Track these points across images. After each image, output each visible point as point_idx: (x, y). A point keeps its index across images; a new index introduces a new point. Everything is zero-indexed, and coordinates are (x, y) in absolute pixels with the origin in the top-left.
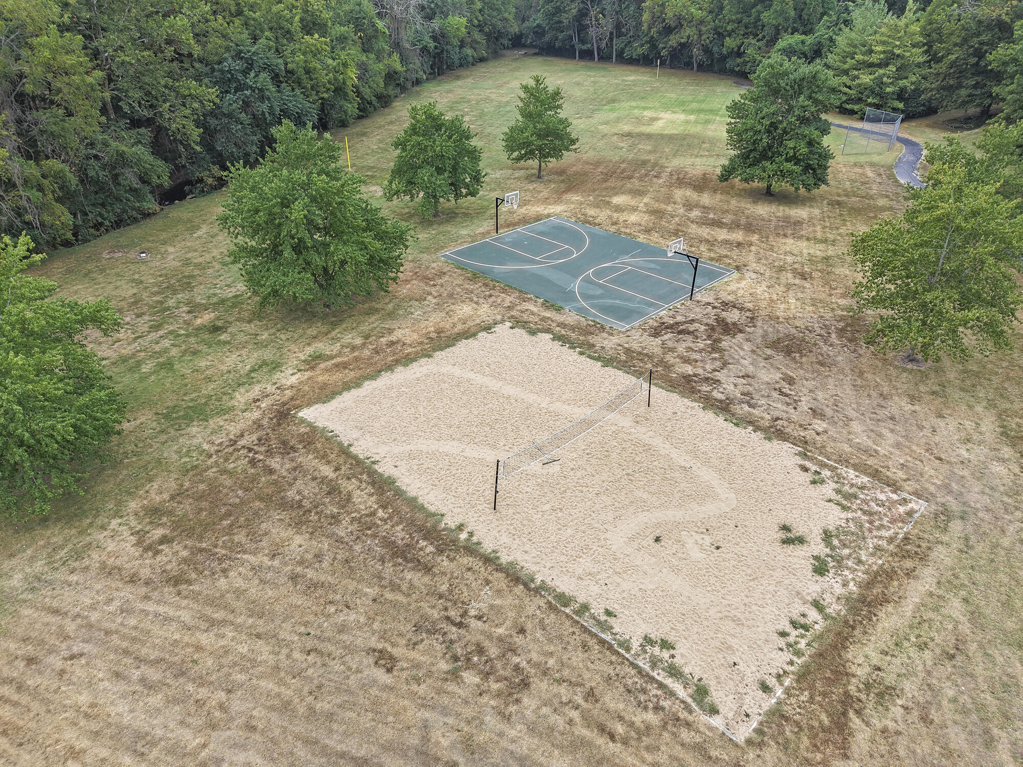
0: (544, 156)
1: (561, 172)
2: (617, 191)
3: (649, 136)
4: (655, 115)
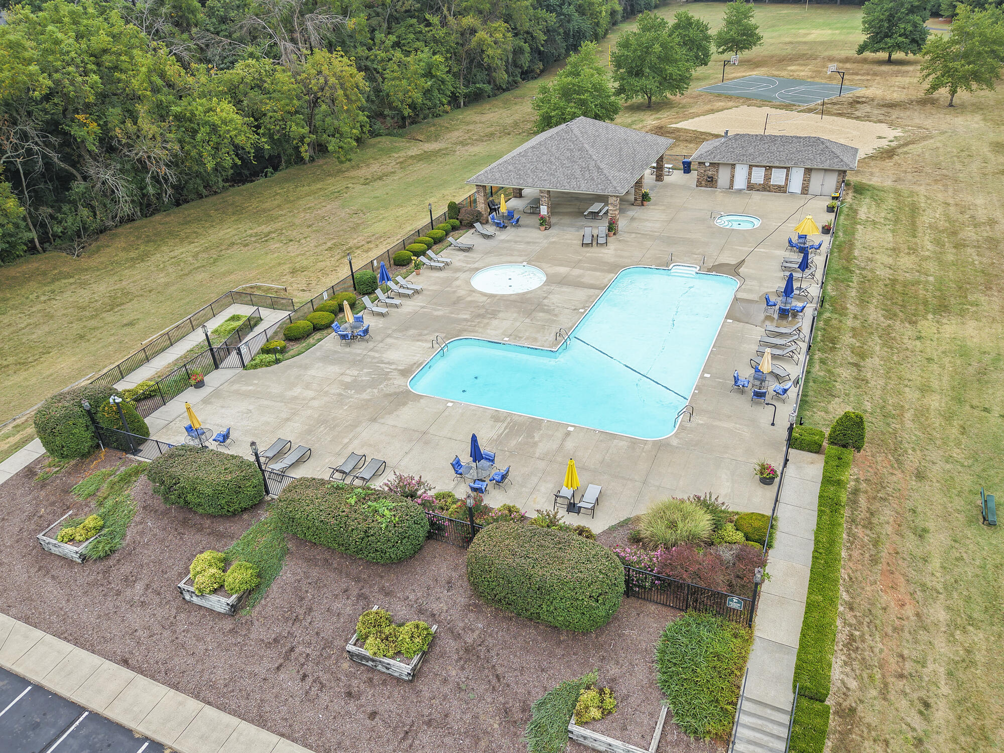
2: (789, 65)
3: (805, 43)
4: (808, 32)
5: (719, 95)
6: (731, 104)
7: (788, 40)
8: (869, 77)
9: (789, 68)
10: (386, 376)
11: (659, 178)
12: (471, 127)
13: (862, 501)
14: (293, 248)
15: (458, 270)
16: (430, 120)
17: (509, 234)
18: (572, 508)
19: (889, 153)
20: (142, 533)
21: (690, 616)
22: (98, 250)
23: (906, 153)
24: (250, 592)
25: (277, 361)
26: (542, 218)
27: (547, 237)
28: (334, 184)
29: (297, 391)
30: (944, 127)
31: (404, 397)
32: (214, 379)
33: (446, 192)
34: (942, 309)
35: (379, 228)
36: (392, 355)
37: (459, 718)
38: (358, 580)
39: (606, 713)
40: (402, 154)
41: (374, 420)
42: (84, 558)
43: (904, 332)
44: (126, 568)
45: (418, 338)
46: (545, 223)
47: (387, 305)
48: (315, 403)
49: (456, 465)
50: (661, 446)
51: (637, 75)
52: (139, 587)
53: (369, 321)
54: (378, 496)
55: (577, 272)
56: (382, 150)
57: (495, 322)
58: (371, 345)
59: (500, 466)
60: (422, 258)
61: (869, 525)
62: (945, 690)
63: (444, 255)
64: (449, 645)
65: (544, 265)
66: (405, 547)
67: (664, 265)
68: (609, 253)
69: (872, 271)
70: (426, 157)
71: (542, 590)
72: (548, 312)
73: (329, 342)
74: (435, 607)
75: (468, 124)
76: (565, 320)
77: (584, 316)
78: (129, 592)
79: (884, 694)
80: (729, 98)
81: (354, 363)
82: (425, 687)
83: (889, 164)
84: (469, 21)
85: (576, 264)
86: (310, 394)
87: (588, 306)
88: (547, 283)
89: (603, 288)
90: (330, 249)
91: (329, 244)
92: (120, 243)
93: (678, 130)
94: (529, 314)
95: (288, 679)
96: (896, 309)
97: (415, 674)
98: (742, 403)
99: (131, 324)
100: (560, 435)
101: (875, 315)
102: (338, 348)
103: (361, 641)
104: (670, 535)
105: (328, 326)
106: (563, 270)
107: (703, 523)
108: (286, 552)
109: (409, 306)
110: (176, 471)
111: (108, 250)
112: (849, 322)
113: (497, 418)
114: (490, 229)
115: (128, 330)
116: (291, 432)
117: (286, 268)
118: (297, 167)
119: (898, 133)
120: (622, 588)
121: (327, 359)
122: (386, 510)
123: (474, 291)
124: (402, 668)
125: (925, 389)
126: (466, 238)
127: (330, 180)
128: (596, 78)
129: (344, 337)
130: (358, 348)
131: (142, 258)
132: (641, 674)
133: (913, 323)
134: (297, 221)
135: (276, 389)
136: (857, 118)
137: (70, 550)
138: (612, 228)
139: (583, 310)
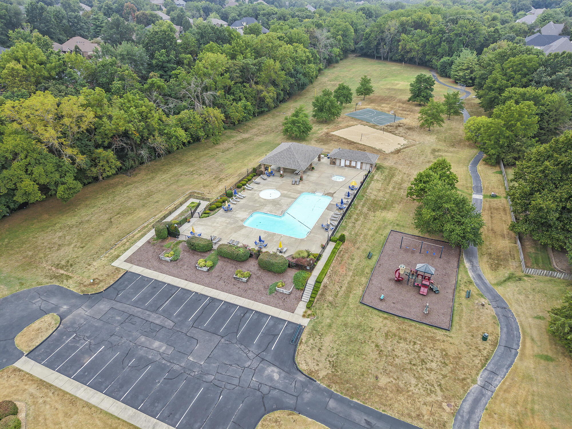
0: (366, 94)
1: (370, 99)
2: (383, 103)
3: (395, 89)
4: (398, 82)
5: (352, 118)
6: (355, 123)
7: (388, 87)
8: (409, 113)
9: (383, 105)
10: (237, 221)
11: (319, 160)
12: (260, 127)
13: (342, 253)
14: (202, 177)
15: (255, 191)
16: (244, 122)
17: (270, 179)
18: (281, 252)
19: (398, 151)
20: (184, 256)
21: (300, 271)
22: (136, 175)
23: (403, 152)
24: (211, 267)
25: (208, 216)
26: (281, 174)
27: (282, 180)
28: (212, 151)
29: (215, 224)
30: (421, 141)
31: (242, 227)
32: (193, 220)
33: (251, 158)
34: (385, 208)
35: (230, 171)
36: (238, 216)
37: (255, 287)
38: (235, 265)
39: (283, 286)
40: (235, 139)
41: (235, 232)
42: (171, 261)
43: (371, 214)
44: (181, 263)
45: (245, 211)
46: (282, 176)
47: (236, 201)
48: (220, 228)
49: (256, 243)
50: (302, 240)
51: (321, 111)
52: (185, 266)
53: (232, 206)
54: (239, 247)
55: (289, 193)
56: (227, 136)
57: (266, 207)
58: (232, 213)
59: (265, 243)
60: (245, 187)
61: (341, 257)
62: (346, 285)
63: (251, 185)
64: (254, 276)
65: (281, 190)
66: (245, 258)
67: (314, 192)
68: (299, 187)
69: (370, 197)
70: (244, 141)
71: (273, 264)
72: (280, 205)
73: (221, 211)
74: (251, 270)
75: (259, 125)
76: (284, 208)
77: (289, 206)
78: (183, 268)
79: (334, 285)
80: (356, 119)
81: (229, 218)
82: (249, 283)
83: (396, 156)
84: (260, 87)
85: (289, 191)
86: (218, 225)
87: (291, 203)
88: (281, 196)
89: (296, 199)
90: (214, 179)
91: (214, 177)
92: (143, 173)
93: (333, 135)
94: (275, 205)
95: (221, 282)
96: (372, 208)
97: (247, 281)
98: (323, 231)
99: (157, 202)
100: (280, 237)
101: (365, 210)
102: (224, 213)
103: (237, 275)
104: (299, 257)
105: (221, 207)
106: (285, 192)
107: (306, 254)
108: (218, 259)
109: (242, 202)
110: (194, 241)
111: (140, 175)
112: (357, 212)
113: (265, 232)
114: (265, 177)
115: (157, 204)
116: (215, 234)
117: (201, 185)
118: (197, 143)
119: (405, 142)
120: (287, 265)
121: (221, 216)
122: (242, 251)
123: (260, 198)
124: (245, 280)
125: (369, 229)
126: (258, 179)
127: (210, 150)
128: (304, 119)
129: (225, 210)
130: (229, 214)
131: (153, 178)
132: (290, 280)
133: (374, 212)
134: (202, 167)
135: (209, 224)
136: (395, 134)
137: (168, 259)
138: (301, 179)
139: (289, 205)
